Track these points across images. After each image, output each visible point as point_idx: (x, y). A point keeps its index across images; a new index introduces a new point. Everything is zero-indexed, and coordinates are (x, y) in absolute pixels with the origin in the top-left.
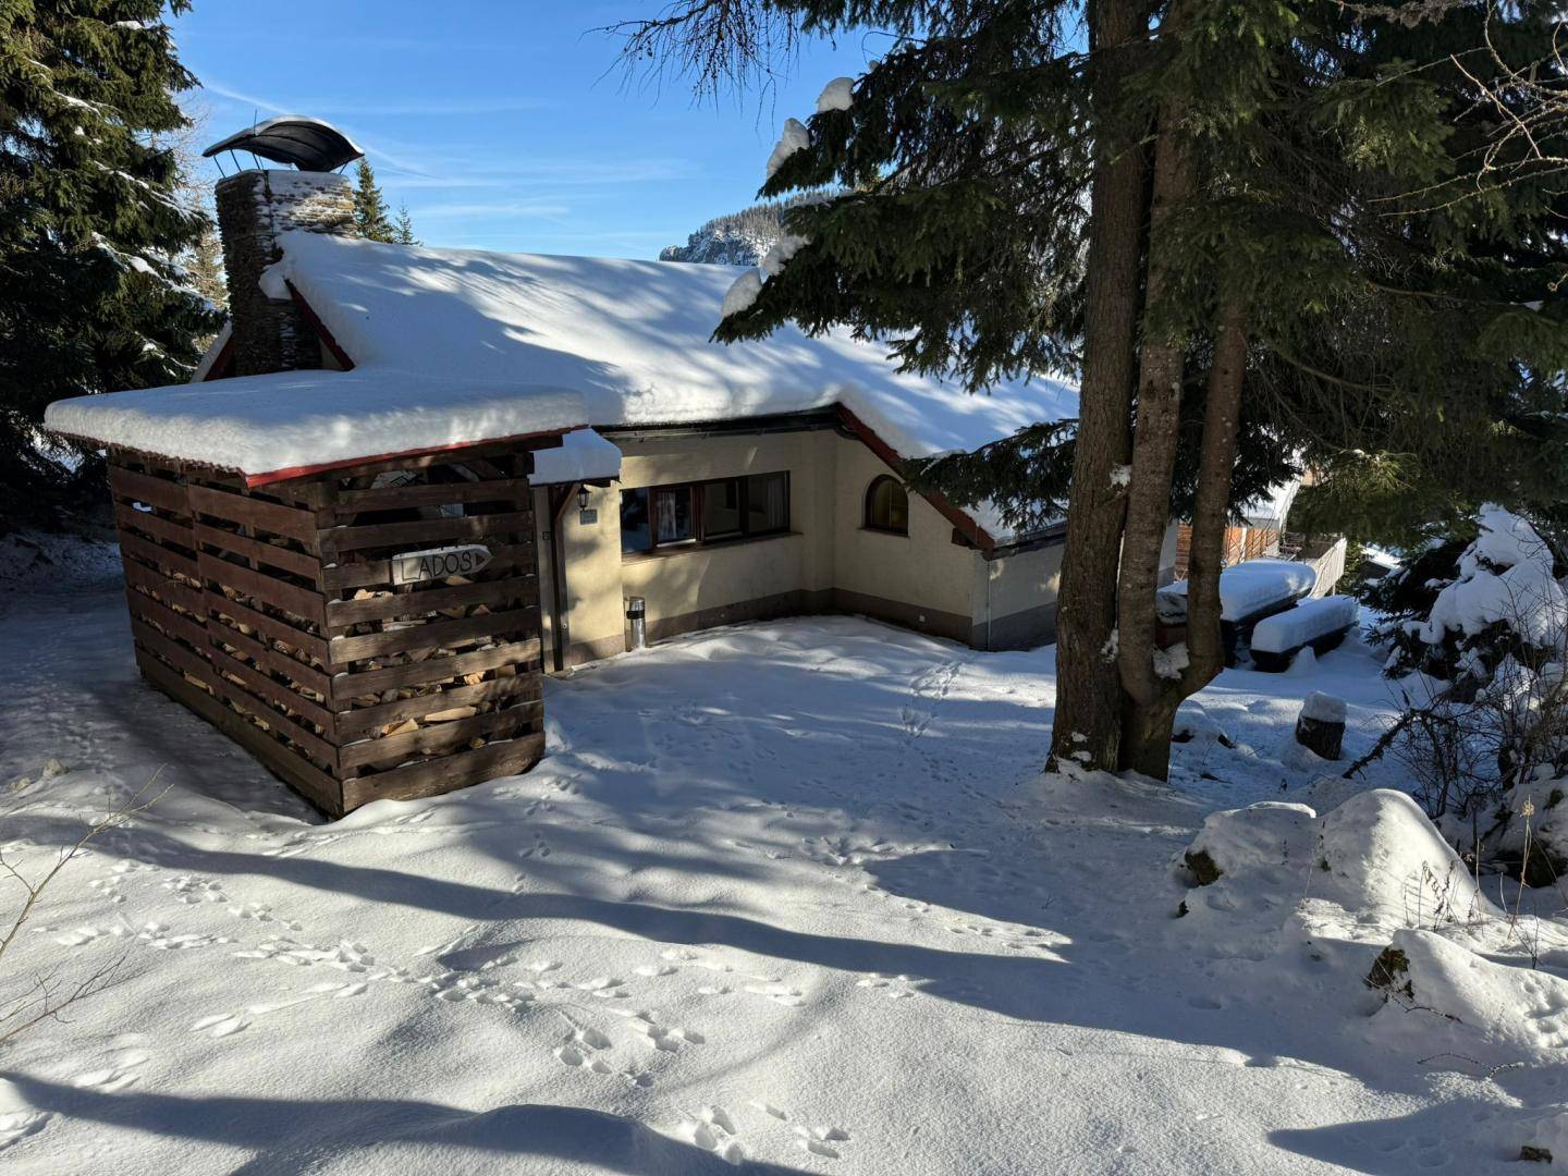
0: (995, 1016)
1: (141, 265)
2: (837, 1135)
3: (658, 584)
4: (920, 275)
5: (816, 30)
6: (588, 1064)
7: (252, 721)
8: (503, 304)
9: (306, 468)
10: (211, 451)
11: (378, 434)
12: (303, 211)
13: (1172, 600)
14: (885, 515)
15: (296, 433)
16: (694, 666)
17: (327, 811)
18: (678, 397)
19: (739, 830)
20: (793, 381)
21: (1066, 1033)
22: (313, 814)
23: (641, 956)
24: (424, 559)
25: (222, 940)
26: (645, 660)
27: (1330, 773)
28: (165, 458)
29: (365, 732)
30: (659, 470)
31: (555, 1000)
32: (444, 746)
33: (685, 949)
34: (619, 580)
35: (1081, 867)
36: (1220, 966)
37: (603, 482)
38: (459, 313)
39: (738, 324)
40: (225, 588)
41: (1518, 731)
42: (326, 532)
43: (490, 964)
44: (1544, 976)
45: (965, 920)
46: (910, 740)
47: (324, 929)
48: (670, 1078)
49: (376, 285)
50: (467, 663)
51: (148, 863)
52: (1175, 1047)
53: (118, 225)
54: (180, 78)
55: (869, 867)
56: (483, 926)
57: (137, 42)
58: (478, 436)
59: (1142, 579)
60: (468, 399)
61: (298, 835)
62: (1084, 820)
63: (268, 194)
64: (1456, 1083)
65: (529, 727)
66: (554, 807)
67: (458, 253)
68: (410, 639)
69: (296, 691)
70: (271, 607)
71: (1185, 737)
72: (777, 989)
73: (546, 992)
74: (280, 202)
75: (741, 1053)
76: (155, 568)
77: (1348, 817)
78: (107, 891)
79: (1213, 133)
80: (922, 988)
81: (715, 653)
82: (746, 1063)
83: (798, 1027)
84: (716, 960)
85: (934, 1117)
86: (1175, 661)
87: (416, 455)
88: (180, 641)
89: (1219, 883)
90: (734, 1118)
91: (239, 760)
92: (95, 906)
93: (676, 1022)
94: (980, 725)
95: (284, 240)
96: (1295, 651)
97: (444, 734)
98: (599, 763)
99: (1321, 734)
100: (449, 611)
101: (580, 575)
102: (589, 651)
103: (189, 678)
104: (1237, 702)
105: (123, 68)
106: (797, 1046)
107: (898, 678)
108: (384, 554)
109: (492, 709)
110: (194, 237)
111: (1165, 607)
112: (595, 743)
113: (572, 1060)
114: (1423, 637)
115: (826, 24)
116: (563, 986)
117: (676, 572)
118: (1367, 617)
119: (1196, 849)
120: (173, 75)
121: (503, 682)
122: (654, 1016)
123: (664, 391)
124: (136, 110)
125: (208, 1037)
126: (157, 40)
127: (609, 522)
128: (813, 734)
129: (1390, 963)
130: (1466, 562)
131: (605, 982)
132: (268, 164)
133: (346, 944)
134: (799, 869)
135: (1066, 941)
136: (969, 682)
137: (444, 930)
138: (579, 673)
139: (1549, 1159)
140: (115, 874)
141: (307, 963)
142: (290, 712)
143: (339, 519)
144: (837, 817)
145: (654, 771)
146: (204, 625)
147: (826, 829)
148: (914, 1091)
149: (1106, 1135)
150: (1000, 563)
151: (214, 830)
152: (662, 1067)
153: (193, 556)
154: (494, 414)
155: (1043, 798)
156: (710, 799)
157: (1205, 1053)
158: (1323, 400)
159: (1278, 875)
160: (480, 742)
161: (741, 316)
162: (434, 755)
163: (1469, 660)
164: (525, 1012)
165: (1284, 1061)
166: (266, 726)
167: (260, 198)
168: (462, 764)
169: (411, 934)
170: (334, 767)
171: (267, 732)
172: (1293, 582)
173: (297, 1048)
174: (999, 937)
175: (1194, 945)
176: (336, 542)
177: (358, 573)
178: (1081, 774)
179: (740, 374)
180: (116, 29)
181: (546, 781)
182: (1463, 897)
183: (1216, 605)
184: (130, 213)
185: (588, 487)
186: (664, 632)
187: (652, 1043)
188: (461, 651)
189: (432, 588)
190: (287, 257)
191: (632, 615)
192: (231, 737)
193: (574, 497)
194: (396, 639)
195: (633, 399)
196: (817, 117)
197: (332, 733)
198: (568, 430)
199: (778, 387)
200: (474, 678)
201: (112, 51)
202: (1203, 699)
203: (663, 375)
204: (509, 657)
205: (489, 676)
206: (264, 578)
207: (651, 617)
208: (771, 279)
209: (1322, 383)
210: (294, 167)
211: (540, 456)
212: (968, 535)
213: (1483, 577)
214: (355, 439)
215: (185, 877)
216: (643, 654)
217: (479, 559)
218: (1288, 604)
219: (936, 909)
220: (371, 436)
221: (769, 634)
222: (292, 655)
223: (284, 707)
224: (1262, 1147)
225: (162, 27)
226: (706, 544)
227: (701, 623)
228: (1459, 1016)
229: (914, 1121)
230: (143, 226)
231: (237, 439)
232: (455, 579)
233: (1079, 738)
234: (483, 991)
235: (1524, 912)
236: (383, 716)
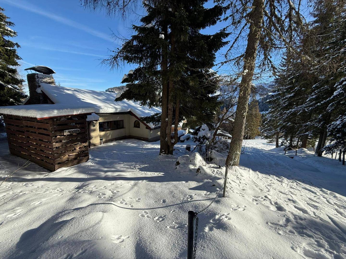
0: (157, 183)
1: (10, 87)
2: (139, 199)
3: (105, 136)
4: (143, 94)
5: (129, 63)
6: (102, 197)
7: (36, 158)
8: (80, 96)
9: (49, 117)
10: (30, 114)
11: (62, 112)
12: (45, 80)
13: (173, 134)
14: (137, 125)
15: (47, 112)
16: (111, 146)
17: (52, 170)
18: (108, 109)
19: (120, 166)
20: (124, 108)
21: (165, 183)
22: (49, 171)
23: (108, 183)
24: (69, 131)
25: (34, 191)
26: (103, 146)
27: (190, 152)
28: (19, 116)
29: (59, 158)
30: (105, 120)
31: (96, 190)
32: (73, 159)
33: (115, 181)
34: (99, 135)
35: (164, 165)
36: (181, 173)
37: (97, 121)
38: (73, 97)
39: (118, 99)
40: (31, 137)
41: (207, 146)
42: (52, 127)
43: (84, 187)
44: (213, 168)
45: (152, 173)
46: (142, 153)
47: (54, 187)
48: (115, 197)
49: (59, 92)
50: (76, 146)
51: (16, 182)
52: (178, 182)
53: (5, 80)
54: (18, 58)
55: (138, 169)
56: (82, 183)
57: (9, 51)
58: (79, 113)
59: (170, 131)
60: (77, 108)
61: (46, 175)
62: (164, 160)
63: (38, 77)
64: (206, 180)
65: (87, 155)
66: (91, 166)
67: (72, 89)
68: (67, 143)
69: (46, 152)
70: (40, 139)
71: (174, 150)
72: (128, 184)
73: (94, 189)
74: (40, 78)
75: (125, 192)
76: (15, 135)
77: (193, 156)
78: (7, 187)
79: (176, 80)
80: (147, 181)
81: (114, 144)
82: (126, 193)
83: (132, 188)
84: (119, 182)
85: (151, 195)
86: (173, 141)
87: (68, 116)
88: (20, 147)
89: (180, 164)
90: (125, 200)
91: (33, 165)
92: (5, 190)
93: (115, 190)
94: (151, 151)
95: (41, 84)
96: (184, 140)
97: (73, 157)
98: (98, 160)
99: (188, 148)
100: (73, 139)
101: (93, 134)
102: (94, 145)
103: (22, 152)
104: (179, 146)
105: (6, 55)
106: (132, 190)
107: (140, 146)
108: (62, 131)
109: (81, 153)
110: (21, 83)
111: (172, 134)
112: (97, 157)
113: (100, 197)
114: (197, 138)
115: (130, 63)
116: (97, 188)
117: (107, 133)
118: (191, 136)
119: (177, 161)
120: (17, 57)
121: (82, 149)
122: (111, 190)
123: (106, 109)
124: (9, 62)
125: (34, 205)
126: (14, 51)
127: (97, 127)
128: (129, 154)
129: (199, 169)
130: (201, 129)
131: (103, 187)
132: (38, 73)
133: (58, 189)
134: (129, 170)
135: (164, 173)
136: (149, 146)
137: (76, 184)
138: (93, 148)
139: (215, 185)
140: (9, 185)
141: (51, 192)
142: (44, 156)
143: (54, 125)
144: (133, 163)
145: (107, 160)
146: (26, 143)
147: (132, 165)
148: (148, 192)
149: (172, 192)
150: (152, 131)
151: (29, 175)
152: (114, 196)
153: (24, 132)
154: (81, 110)
155: (159, 158)
156: (116, 163)
157: (181, 182)
158: (187, 111)
159: (186, 163)
160: (79, 158)
161: (118, 98)
162: (71, 160)
163: (201, 140)
164: (91, 193)
165: (189, 181)
166: (39, 158)
167: (36, 77)
168: (76, 161)
169: (70, 186)
170: (53, 163)
171: (39, 159)
172: (184, 132)
173: (52, 204)
174: (156, 174)
175: (178, 171)
176: (54, 128)
177: (58, 133)
178: (163, 155)
179: (117, 107)
180: (5, 48)
181: (90, 163)
182: (204, 163)
183: (177, 134)
184: (7, 78)
185: (94, 122)
186: (106, 142)
187: (112, 193)
188: (75, 145)
189: (71, 136)
190: (41, 87)
191: (101, 140)
192: (31, 161)
193: (92, 123)
194: (65, 143)
195: (101, 109)
196: (128, 74)
197: (53, 158)
198: (92, 113)
199: (122, 109)
200: (78, 149)
201: (4, 52)
202: (176, 146)
203: (106, 106)
204: (83, 145)
205: (80, 148)
206: (39, 135)
207: (104, 140)
208: (122, 94)
209: (187, 109)
210: (42, 73)
211: (88, 116)
212: (148, 127)
213: (202, 131)
214: (58, 113)
215: (24, 183)
216: (103, 145)
217: (78, 131)
218: (183, 135)
219: (148, 172)
220: (60, 113)
221: (122, 141)
222: (45, 147)
223: (43, 155)
224: (188, 190)
225: (15, 49)
226: (112, 130)
227: (111, 141)
228: (206, 174)
229: (149, 196)
230: (10, 80)
231: (36, 113)
232: (74, 134)
233: (163, 150)
234: (84, 191)
235: (210, 163)
236: (62, 155)
